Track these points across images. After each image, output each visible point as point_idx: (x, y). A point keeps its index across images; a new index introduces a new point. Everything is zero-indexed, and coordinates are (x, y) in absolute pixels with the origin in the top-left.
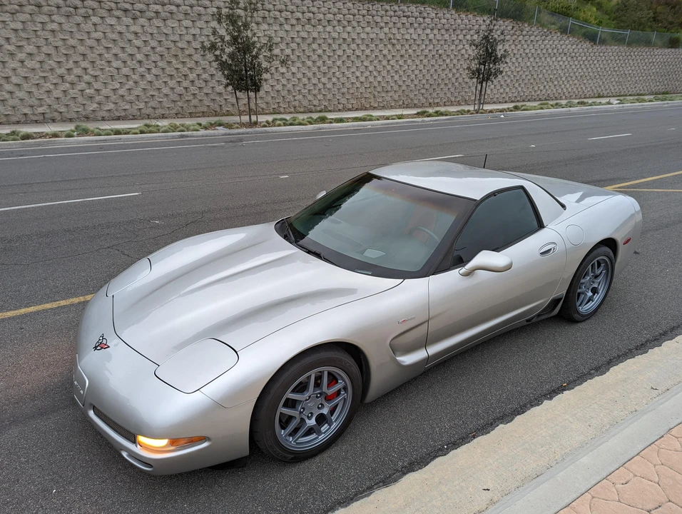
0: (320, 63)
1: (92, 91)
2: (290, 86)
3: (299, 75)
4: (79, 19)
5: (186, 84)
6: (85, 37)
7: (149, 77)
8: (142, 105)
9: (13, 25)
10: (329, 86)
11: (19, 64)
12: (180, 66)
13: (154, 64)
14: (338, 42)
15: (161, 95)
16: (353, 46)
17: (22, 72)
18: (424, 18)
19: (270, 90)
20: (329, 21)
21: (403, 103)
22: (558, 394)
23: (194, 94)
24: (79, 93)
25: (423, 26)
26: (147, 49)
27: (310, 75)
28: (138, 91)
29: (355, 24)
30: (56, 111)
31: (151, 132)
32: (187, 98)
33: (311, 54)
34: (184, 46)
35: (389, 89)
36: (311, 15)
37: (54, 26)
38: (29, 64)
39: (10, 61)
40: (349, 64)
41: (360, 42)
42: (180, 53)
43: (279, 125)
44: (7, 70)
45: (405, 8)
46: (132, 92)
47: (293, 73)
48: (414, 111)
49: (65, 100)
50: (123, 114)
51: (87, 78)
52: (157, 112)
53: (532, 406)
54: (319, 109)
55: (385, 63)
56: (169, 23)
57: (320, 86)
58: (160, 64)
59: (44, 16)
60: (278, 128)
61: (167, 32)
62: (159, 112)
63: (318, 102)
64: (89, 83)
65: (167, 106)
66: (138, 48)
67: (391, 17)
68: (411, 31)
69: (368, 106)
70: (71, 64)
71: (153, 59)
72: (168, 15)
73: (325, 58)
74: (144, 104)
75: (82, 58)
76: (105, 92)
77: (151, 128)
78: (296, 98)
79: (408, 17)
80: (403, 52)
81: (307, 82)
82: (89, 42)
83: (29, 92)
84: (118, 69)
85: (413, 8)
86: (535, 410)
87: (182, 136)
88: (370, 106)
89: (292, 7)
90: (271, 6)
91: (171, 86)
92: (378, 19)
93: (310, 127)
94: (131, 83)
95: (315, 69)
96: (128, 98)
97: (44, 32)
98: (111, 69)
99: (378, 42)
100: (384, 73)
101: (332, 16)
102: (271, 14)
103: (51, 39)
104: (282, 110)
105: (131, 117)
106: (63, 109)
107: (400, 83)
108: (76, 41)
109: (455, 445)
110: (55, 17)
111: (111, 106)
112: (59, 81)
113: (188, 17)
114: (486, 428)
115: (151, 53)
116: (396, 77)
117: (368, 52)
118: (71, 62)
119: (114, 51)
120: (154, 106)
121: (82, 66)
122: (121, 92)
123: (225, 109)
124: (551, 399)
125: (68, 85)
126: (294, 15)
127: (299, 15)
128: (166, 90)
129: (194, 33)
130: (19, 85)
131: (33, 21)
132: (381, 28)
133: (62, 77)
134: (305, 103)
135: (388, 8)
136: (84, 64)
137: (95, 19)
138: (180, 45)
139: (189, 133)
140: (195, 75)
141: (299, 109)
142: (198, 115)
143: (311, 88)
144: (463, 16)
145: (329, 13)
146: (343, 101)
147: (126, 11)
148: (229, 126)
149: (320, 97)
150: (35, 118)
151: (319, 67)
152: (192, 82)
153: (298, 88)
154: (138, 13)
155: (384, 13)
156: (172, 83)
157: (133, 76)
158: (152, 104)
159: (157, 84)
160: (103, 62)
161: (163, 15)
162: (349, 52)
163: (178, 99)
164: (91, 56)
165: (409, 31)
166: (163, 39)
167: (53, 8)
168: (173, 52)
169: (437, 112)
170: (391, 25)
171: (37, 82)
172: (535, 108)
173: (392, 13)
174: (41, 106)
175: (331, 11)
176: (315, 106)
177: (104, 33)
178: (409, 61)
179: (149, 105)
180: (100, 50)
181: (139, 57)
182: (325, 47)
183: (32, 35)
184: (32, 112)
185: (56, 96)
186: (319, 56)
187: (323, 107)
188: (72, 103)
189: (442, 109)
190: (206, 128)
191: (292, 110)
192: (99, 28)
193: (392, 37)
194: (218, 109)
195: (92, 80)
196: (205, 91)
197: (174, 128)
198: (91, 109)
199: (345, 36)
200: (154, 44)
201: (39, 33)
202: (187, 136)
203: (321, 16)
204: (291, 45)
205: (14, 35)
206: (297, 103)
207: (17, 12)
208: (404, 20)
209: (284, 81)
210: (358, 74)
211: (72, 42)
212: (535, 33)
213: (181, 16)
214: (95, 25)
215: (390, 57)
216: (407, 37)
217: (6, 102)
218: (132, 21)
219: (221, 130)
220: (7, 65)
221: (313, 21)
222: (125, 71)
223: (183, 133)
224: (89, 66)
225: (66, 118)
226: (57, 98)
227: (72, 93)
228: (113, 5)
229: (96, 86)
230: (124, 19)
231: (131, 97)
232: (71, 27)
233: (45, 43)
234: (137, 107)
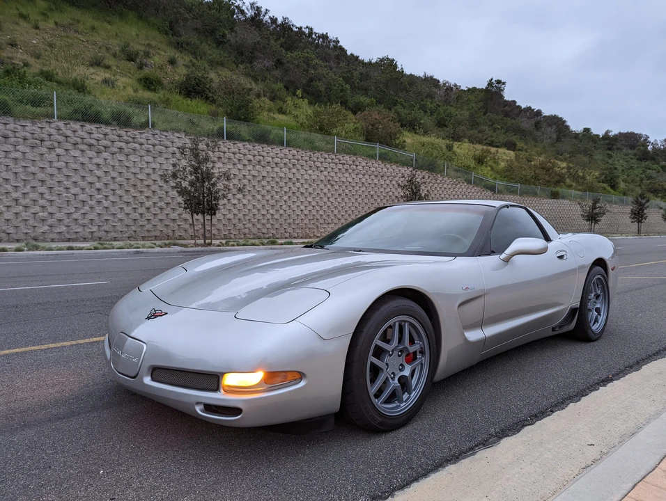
0: (268, 197)
1: (45, 214)
2: (240, 216)
3: (250, 207)
4: (44, 150)
5: (141, 210)
6: (47, 165)
7: (106, 204)
8: (95, 229)
10: (277, 216)
12: (137, 195)
13: (112, 192)
14: (285, 181)
15: (116, 220)
16: (298, 185)
18: (357, 166)
19: (222, 218)
20: (276, 164)
23: (148, 220)
24: (32, 216)
25: (356, 172)
26: (107, 179)
27: (259, 206)
28: (92, 216)
29: (299, 167)
30: (4, 232)
31: (105, 248)
32: (141, 223)
33: (261, 189)
34: (143, 178)
35: (330, 221)
36: (261, 158)
37: (18, 155)
40: (294, 199)
41: (304, 182)
42: (139, 184)
43: (233, 245)
45: (340, 157)
46: (87, 216)
47: (244, 205)
49: (15, 223)
50: (74, 236)
51: (42, 202)
52: (109, 235)
54: (267, 236)
55: (325, 199)
56: (132, 158)
57: (269, 216)
58: (118, 192)
59: (9, 146)
60: (232, 248)
61: (127, 165)
62: (113, 235)
63: (266, 230)
64: (43, 207)
65: (120, 230)
66: (99, 177)
67: (329, 163)
68: (347, 175)
69: (312, 236)
70: (28, 189)
71: (112, 187)
72: (132, 151)
73: (273, 193)
74: (97, 227)
75: (40, 184)
76: (58, 215)
77: (104, 246)
78: (246, 226)
79: (343, 164)
80: (341, 192)
81: (257, 213)
82: (50, 170)
84: (75, 195)
85: (347, 157)
87: (138, 252)
89: (245, 151)
90: (226, 149)
91: (127, 212)
92: (319, 165)
94: (87, 208)
95: (264, 202)
96: (81, 222)
97: (7, 159)
98: (69, 195)
99: (319, 183)
100: (325, 208)
101: (279, 160)
102: (226, 155)
103: (12, 166)
104: (232, 236)
105: (82, 239)
106: (12, 231)
107: (340, 217)
108: (37, 168)
109: (538, 416)
110: (21, 148)
111: (63, 228)
112: (13, 204)
113: (149, 154)
115: (111, 183)
116: (336, 212)
117: (310, 190)
118: (28, 187)
119: (74, 179)
120: (107, 230)
121: (39, 191)
122: (75, 216)
123: (178, 234)
125: (21, 208)
126: (246, 157)
127: (251, 158)
128: (120, 216)
129: (154, 167)
132: (321, 171)
133: (16, 200)
134: (255, 231)
135: (327, 156)
136: (41, 190)
137: (59, 151)
138: (139, 176)
139: (145, 250)
140: (151, 203)
141: (248, 236)
142: (150, 239)
143: (261, 218)
144: (388, 166)
145: (277, 157)
147: (91, 145)
148: (185, 246)
149: (269, 226)
151: (268, 201)
152: (148, 209)
153: (248, 218)
154: (103, 148)
155: (323, 160)
156: (127, 209)
157: (90, 202)
158: (106, 228)
159: (113, 210)
160: (62, 189)
161: (126, 150)
162: (294, 189)
163: (132, 223)
164: (50, 182)
165: (345, 175)
166: (124, 171)
167: (19, 140)
168: (132, 182)
170: (329, 169)
173: (330, 161)
175: (278, 156)
176: (263, 233)
177: (67, 163)
178: (346, 199)
179: (102, 229)
180: (60, 177)
181: (98, 185)
182: (273, 184)
185: (7, 218)
186: (268, 191)
187: (271, 235)
188: (22, 225)
190: (161, 247)
191: (243, 236)
192: (63, 158)
193: (331, 179)
194: (171, 234)
195: (47, 204)
196: (160, 217)
197: (131, 246)
198: (41, 231)
199: (291, 176)
200: (114, 174)
202: (142, 252)
203: (270, 159)
204: (243, 181)
206: (247, 231)
208: (340, 166)
209: (235, 211)
210: (303, 208)
211: (32, 169)
212: (447, 182)
213: (143, 153)
214: (58, 155)
215: (329, 195)
216: (344, 179)
218: (95, 154)
219: (177, 248)
221: (262, 163)
222: (82, 197)
223: (138, 250)
224: (46, 191)
225: (13, 239)
226: (8, 220)
227: (24, 215)
228: (79, 140)
229: (50, 210)
230: (89, 152)
231: (85, 221)
232: (34, 157)
233: (5, 169)
234: (90, 230)
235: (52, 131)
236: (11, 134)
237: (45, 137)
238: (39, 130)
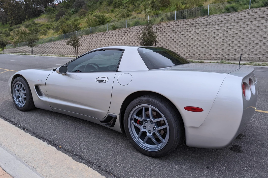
1: (240, 50)
4: (241, 23)
6: (242, 29)
9: (217, 28)
11: (216, 41)
17: (216, 43)
24: (235, 50)
30: (224, 56)
37: (231, 27)
38: (219, 40)
39: (214, 39)
44: (211, 43)
46: (258, 50)
49: (228, 53)
51: (239, 45)
59: (229, 24)
64: (239, 47)
70: (234, 40)
75: (239, 37)
76: (245, 50)
82: (243, 31)
83: (217, 50)
84: (253, 41)
94: (258, 46)
96: (254, 53)
97: (227, 29)
98: (250, 41)
103: (229, 31)
105: (254, 60)
106: (226, 56)
108: (238, 31)
110: (233, 24)
111: (246, 55)
118: (234, 39)
119: (253, 34)
121: (238, 40)
122: (252, 50)
125: (231, 47)
130: (214, 47)
131: (224, 26)
133: (230, 44)
136: (239, 40)
137: (248, 23)
147: (263, 17)
150: (216, 58)
157: (260, 44)
160: (247, 39)
164: (243, 36)
167: (232, 21)
171: (220, 46)
174: (219, 54)
177: (251, 27)
180: (247, 34)
181: (265, 36)
183: (223, 31)
184: (215, 56)
188: (230, 54)
192: (249, 26)
198: (238, 56)
201: (225, 30)
205: (217, 31)
207: (220, 24)
211: (236, 32)
214: (248, 25)
217: (208, 53)
218: (265, 21)
220: (212, 41)
222: (256, 42)
224: (241, 40)
225: (227, 59)
226: (226, 52)
227: (232, 50)
228: (257, 16)
229: (242, 48)
230: (261, 21)
231: (257, 52)
232: (238, 27)
233: (226, 33)
235: (246, 15)
236: (229, 19)
237: (243, 18)
238: (241, 15)
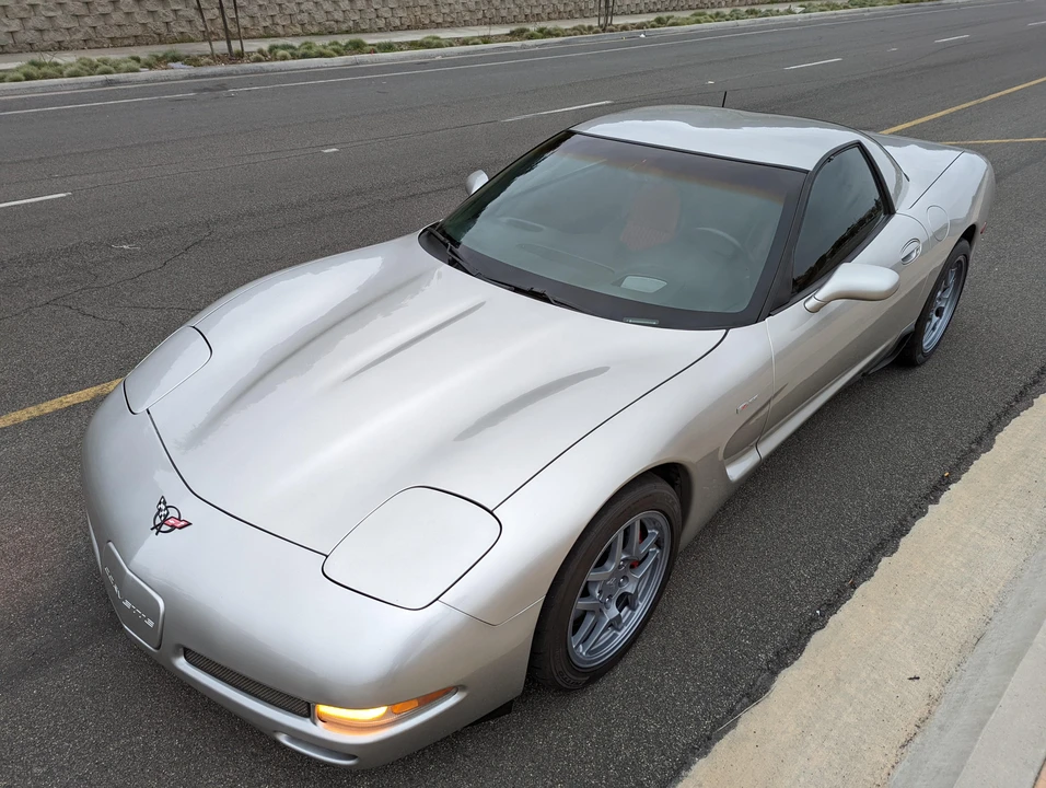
8: (15, 26)
15: (51, 4)
21: (484, 17)
22: (943, 491)
31: (45, 76)
32: (101, 10)
43: (284, 58)
48: (506, 30)
52: (46, 38)
53: (915, 518)
54: (344, 27)
60: (282, 62)
62: (51, 37)
63: (341, 14)
65: (65, 25)
69: (427, 22)
74: (17, 21)
77: (44, 70)
78: (303, 7)
86: (921, 526)
87: (109, 83)
88: (432, 22)
93: (338, 60)
104: (280, 30)
109: (832, 606)
114: (864, 570)
120: (39, 26)
123: (176, 29)
124: (936, 501)
134: (320, 16)
139: (122, 76)
141: (309, 27)
142: (126, 42)
146: (385, 12)
148: (193, 61)
158: (35, 22)
163: (83, 11)
169: (541, 30)
172: (687, 22)
176: (337, 22)
179: (30, 24)
187: (351, 23)
189: (550, 25)
190: (150, 66)
191: (299, 30)
194: (163, 30)
197: (92, 68)
202: (118, 82)
206: (305, 17)
219: (180, 69)
223: (109, 77)
234: (6, 29)
